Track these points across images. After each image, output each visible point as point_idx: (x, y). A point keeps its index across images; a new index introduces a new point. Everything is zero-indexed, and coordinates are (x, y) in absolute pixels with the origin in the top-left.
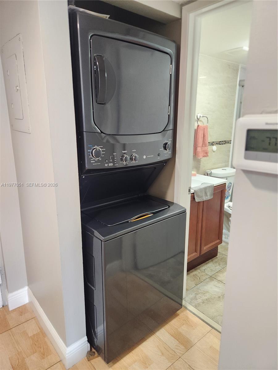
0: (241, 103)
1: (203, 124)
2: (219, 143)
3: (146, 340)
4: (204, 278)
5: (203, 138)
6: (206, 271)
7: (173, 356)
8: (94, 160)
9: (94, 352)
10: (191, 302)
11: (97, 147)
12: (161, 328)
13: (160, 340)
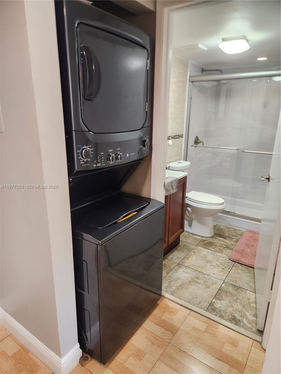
2: (173, 137)
3: (135, 333)
4: (173, 266)
6: (173, 259)
7: (163, 343)
8: (83, 161)
9: (87, 357)
10: (166, 290)
11: (86, 147)
12: (145, 320)
13: (147, 331)
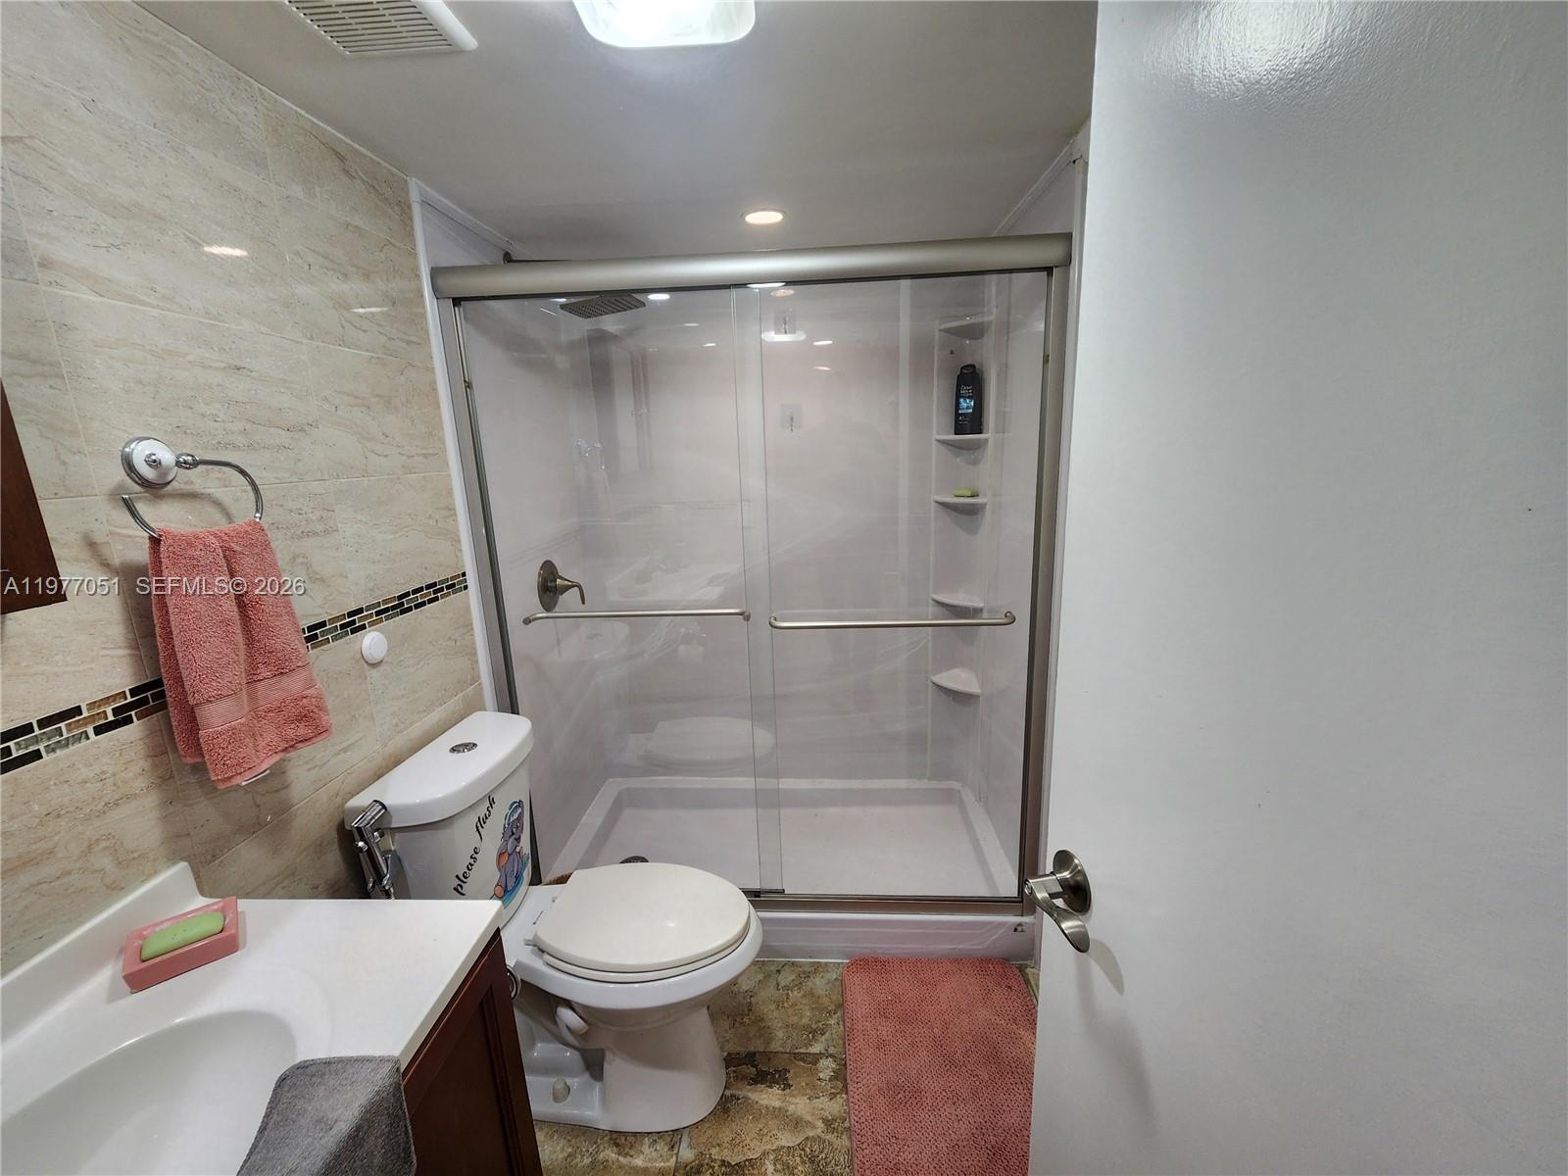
0: (468, 385)
1: (229, 517)
2: (394, 608)
5: (238, 628)
